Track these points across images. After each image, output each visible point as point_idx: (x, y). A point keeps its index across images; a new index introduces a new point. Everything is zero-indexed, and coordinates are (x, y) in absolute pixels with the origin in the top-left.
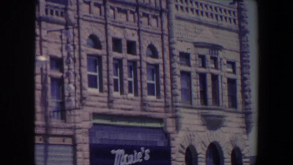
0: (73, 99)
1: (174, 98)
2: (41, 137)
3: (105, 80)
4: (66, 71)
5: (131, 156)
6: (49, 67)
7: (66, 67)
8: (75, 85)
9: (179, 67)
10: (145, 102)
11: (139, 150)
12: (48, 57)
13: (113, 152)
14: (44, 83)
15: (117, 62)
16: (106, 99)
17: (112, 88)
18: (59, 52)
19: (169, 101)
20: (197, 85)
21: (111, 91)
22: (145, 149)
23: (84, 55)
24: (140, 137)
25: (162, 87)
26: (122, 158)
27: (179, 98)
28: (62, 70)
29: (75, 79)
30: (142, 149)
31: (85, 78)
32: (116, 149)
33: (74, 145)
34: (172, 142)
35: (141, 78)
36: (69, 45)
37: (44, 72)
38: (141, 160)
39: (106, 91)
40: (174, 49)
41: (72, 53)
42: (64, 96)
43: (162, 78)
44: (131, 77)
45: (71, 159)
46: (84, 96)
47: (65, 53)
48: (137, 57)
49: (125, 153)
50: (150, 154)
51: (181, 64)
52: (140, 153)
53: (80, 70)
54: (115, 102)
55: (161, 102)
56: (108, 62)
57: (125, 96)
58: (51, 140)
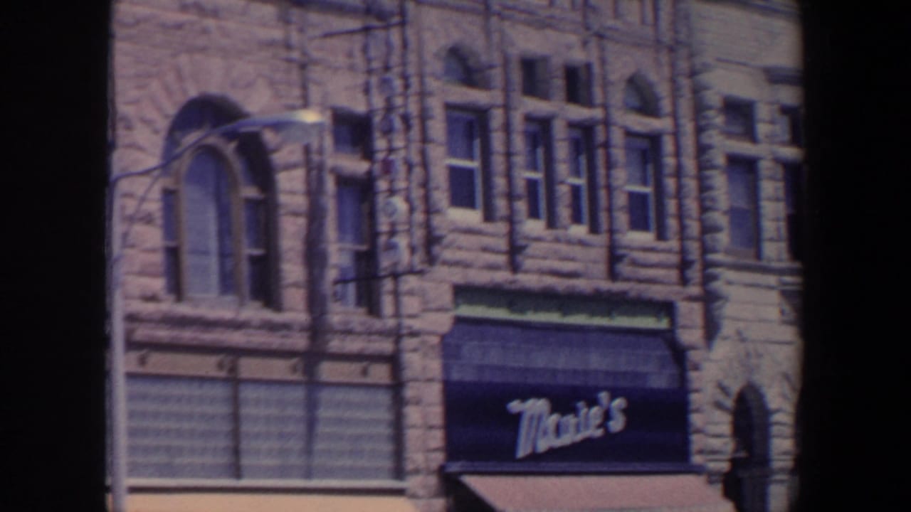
0: (402, 241)
1: (708, 237)
2: (294, 361)
3: (500, 182)
4: (380, 156)
5: (570, 420)
6: (328, 141)
7: (380, 143)
8: (408, 200)
9: (723, 145)
10: (621, 252)
11: (593, 402)
12: (329, 113)
13: (515, 406)
14: (314, 192)
15: (533, 127)
16: (502, 244)
17: (522, 206)
18: (360, 96)
19: (694, 248)
20: (777, 200)
21: (517, 218)
22: (613, 397)
23: (436, 106)
24: (596, 361)
25: (671, 206)
26: (542, 425)
27: (723, 238)
28: (368, 154)
29: (408, 179)
30: (604, 396)
31: (440, 177)
32: (524, 398)
33: (396, 387)
34: (693, 375)
35: (608, 176)
36: (388, 75)
37: (315, 158)
38: (599, 433)
39: (502, 219)
40: (706, 88)
41: (398, 101)
42: (375, 235)
43: (671, 175)
44: (577, 173)
45: (385, 431)
46: (438, 233)
47: (378, 102)
48: (598, 113)
49: (553, 411)
50: (625, 411)
51: (729, 135)
52: (595, 410)
53: (423, 153)
54: (529, 251)
55: (669, 251)
56: (507, 128)
57: (560, 233)
58: (328, 371)
